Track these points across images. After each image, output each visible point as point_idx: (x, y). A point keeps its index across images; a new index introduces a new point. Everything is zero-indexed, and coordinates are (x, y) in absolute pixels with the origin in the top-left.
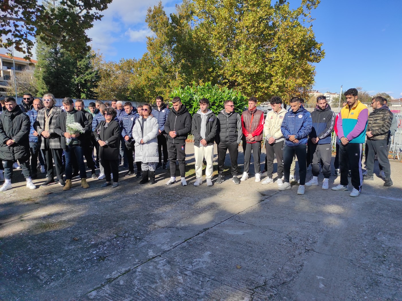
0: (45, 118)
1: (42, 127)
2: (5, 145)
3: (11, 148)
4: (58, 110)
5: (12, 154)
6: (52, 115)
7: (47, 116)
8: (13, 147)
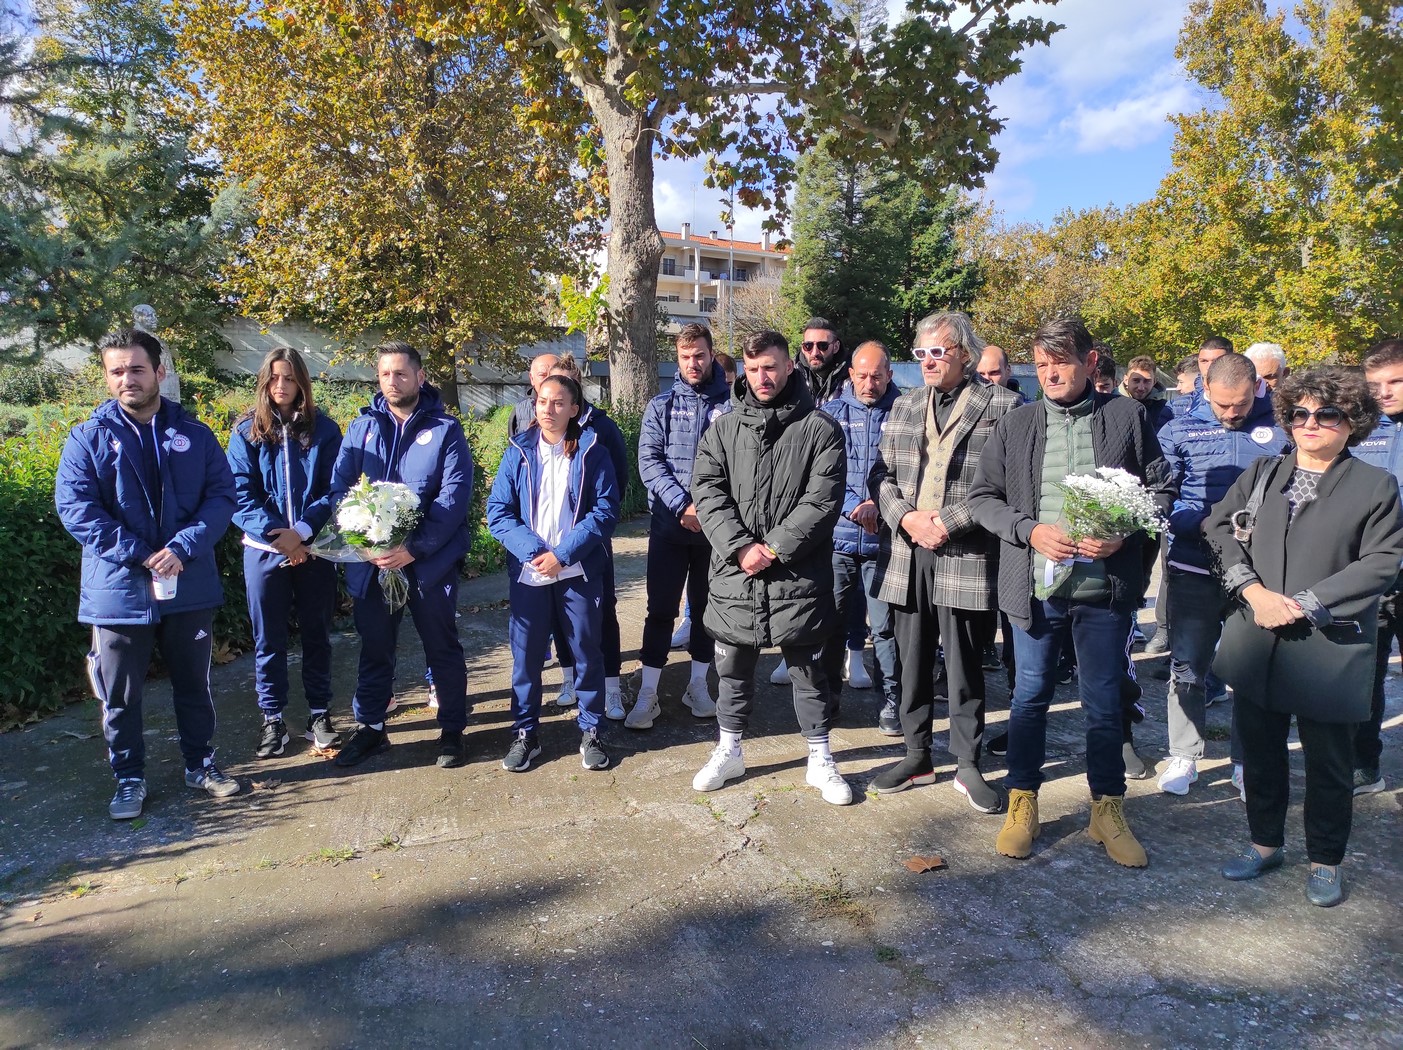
0: (925, 441)
1: (907, 489)
2: (736, 568)
3: (759, 584)
4: (994, 399)
5: (759, 619)
6: (964, 426)
7: (939, 431)
8: (767, 583)
